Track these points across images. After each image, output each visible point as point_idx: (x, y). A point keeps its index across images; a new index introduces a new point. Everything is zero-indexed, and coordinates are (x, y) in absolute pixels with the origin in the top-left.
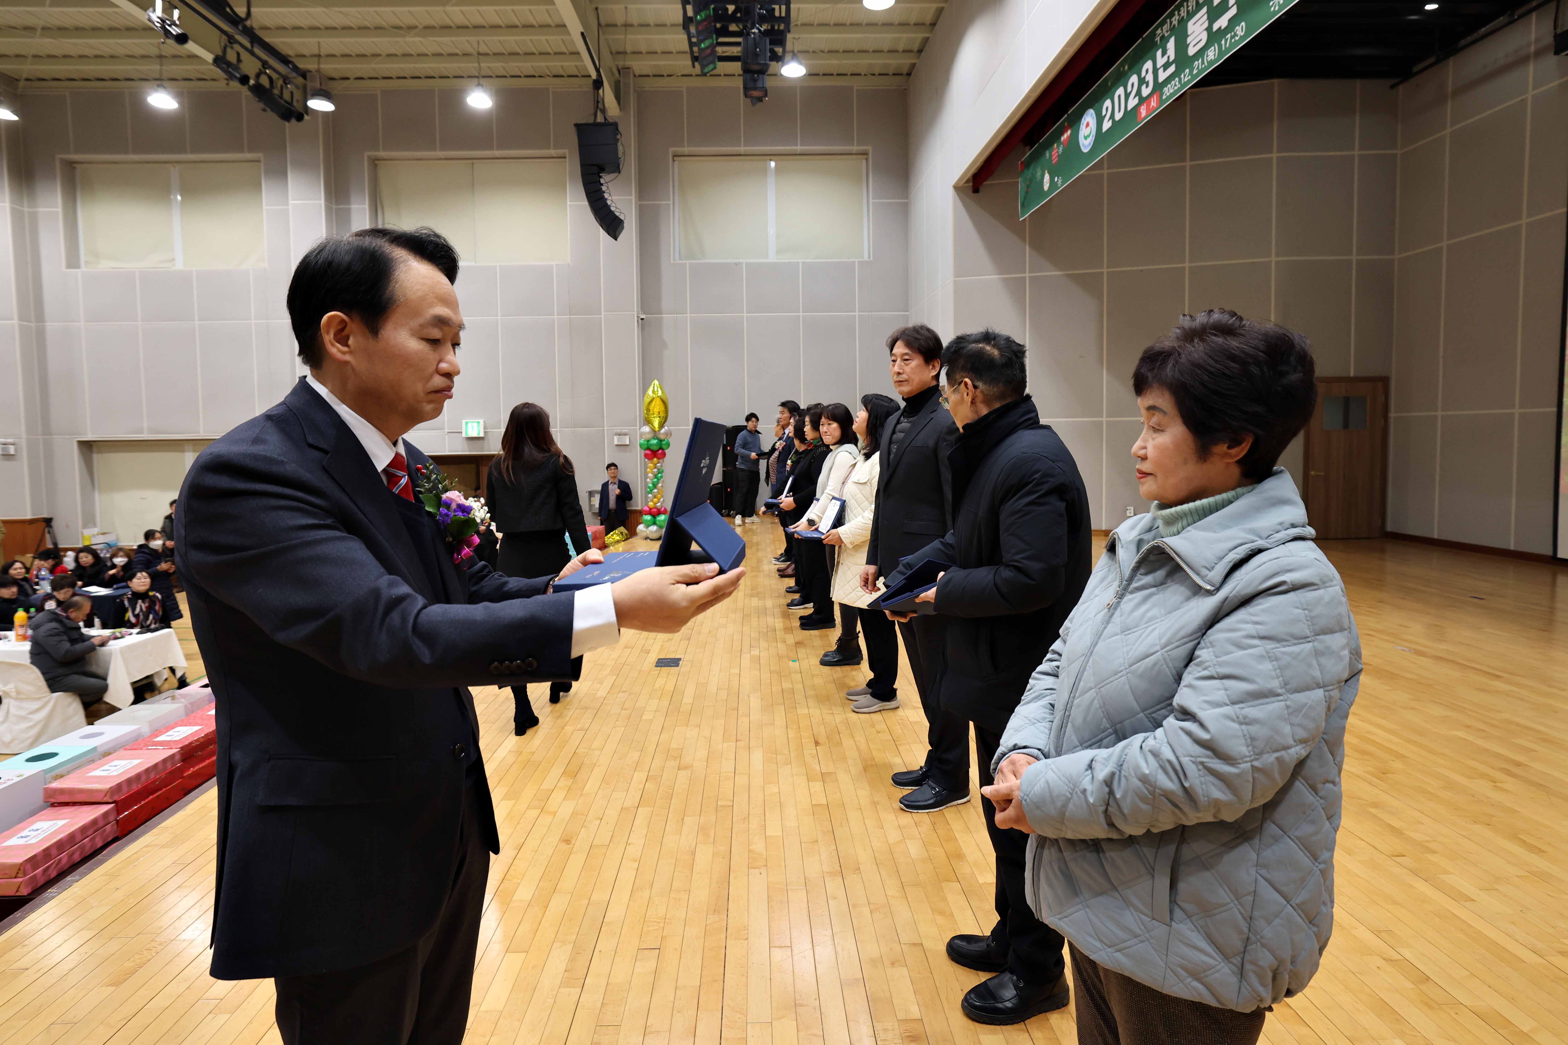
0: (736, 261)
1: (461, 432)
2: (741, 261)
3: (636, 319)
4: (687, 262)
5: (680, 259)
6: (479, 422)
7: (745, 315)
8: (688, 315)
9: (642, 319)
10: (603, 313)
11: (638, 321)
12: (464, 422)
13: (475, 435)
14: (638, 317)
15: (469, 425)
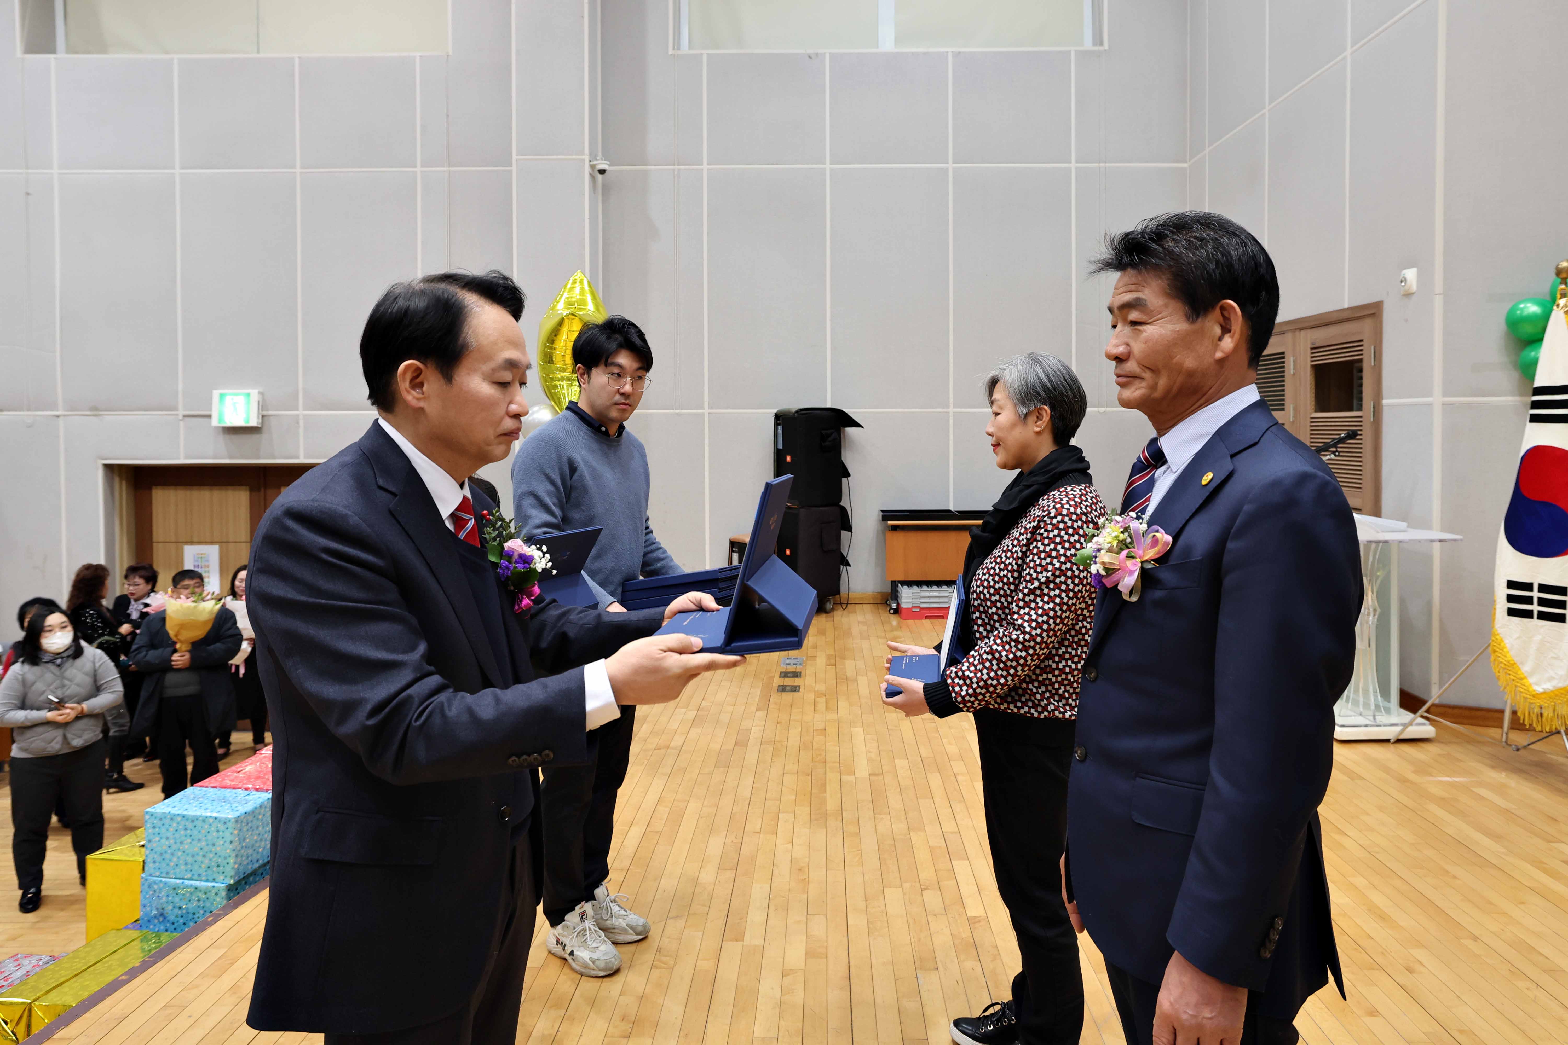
0: (810, 51)
1: (210, 416)
2: (820, 51)
3: (587, 170)
4: (705, 52)
5: (690, 48)
6: (249, 394)
7: (828, 166)
8: (705, 167)
9: (602, 172)
10: (514, 157)
11: (592, 177)
12: (216, 393)
13: (239, 421)
14: (592, 167)
15: (228, 399)
